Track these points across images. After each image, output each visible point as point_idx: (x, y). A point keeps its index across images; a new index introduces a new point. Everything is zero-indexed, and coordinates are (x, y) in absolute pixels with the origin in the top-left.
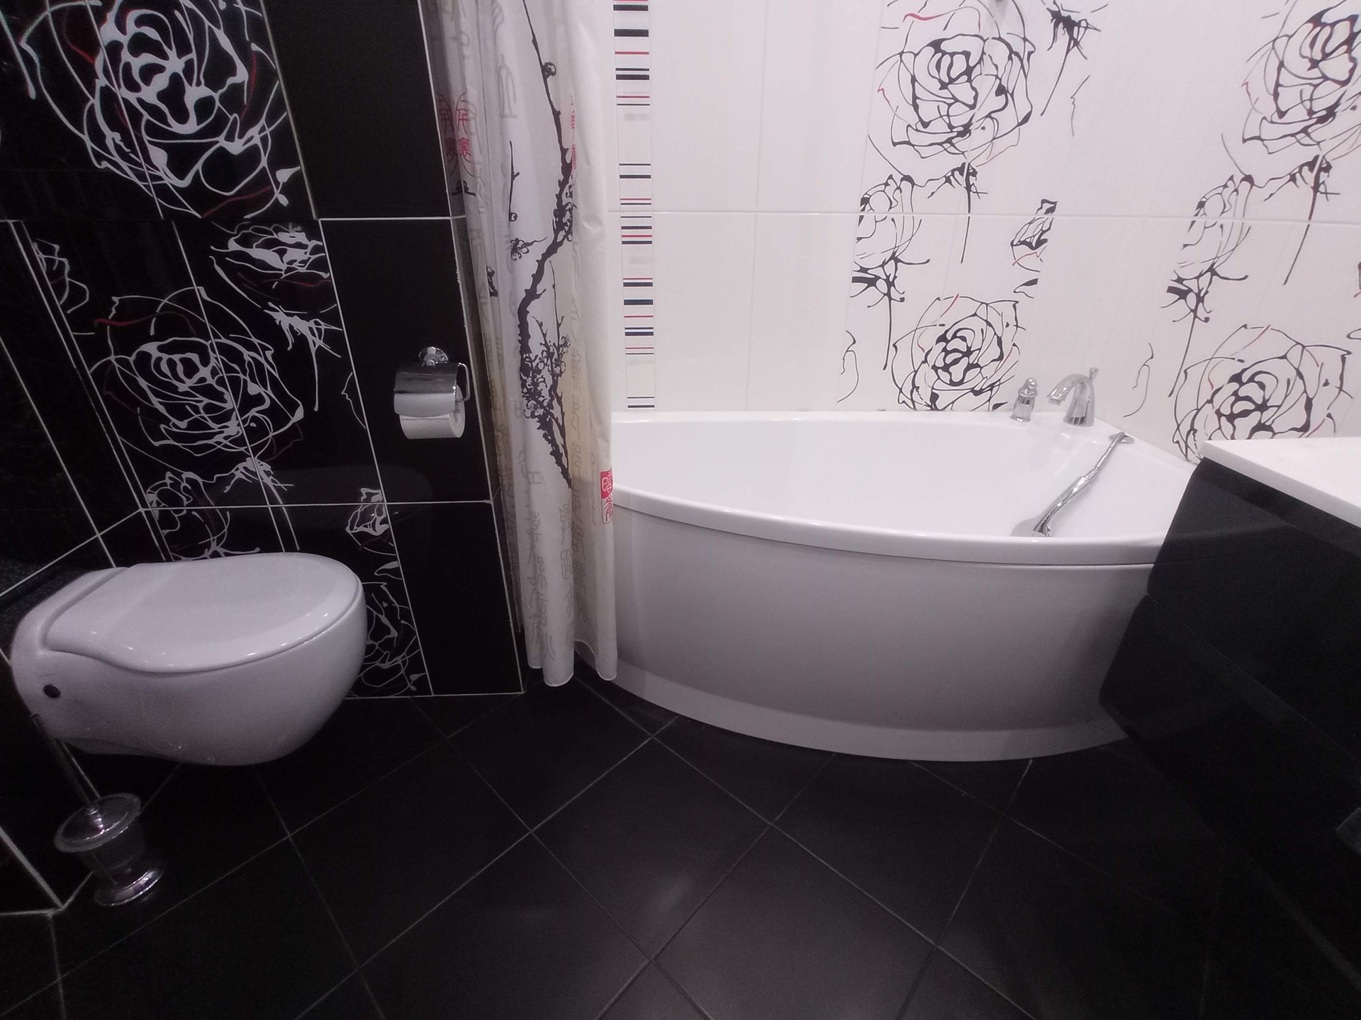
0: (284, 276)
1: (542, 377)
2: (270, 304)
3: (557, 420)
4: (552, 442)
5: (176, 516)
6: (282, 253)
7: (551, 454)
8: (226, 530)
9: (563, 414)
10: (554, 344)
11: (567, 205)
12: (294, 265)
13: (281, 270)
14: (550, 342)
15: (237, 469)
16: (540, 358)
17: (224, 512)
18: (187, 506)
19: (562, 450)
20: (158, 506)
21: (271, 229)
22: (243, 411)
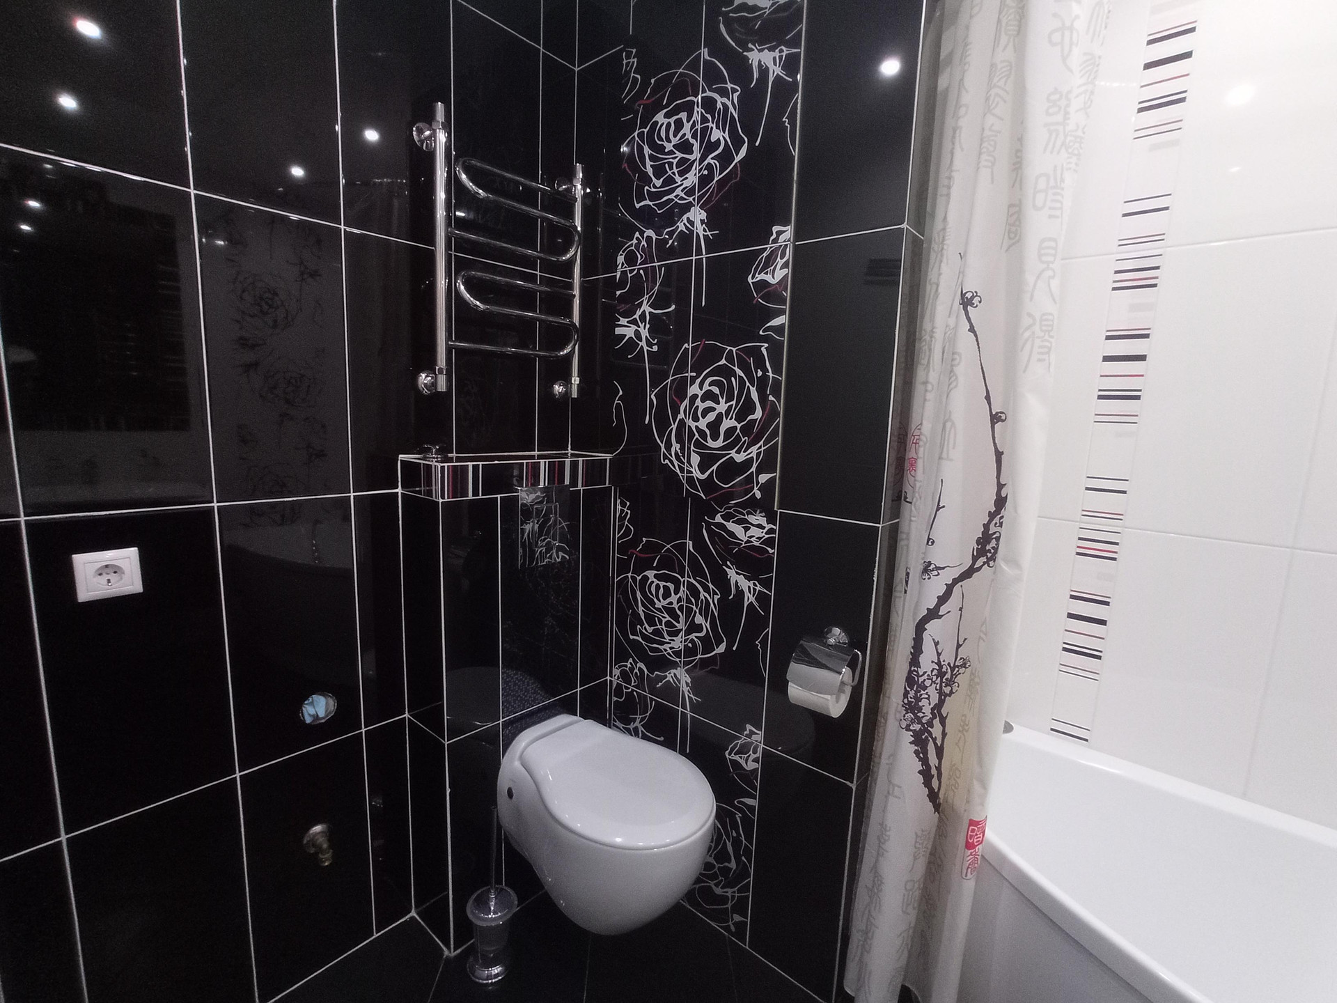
0: (744, 545)
1: (927, 694)
2: (728, 563)
3: (934, 740)
4: (925, 761)
5: (625, 690)
6: (746, 529)
7: (920, 772)
8: (648, 714)
9: (944, 734)
10: (949, 664)
11: (995, 533)
12: (752, 539)
13: (743, 541)
14: (944, 661)
15: (670, 673)
16: (928, 675)
17: (652, 700)
18: (633, 686)
19: (934, 771)
20: (618, 680)
21: (745, 512)
22: (688, 632)
